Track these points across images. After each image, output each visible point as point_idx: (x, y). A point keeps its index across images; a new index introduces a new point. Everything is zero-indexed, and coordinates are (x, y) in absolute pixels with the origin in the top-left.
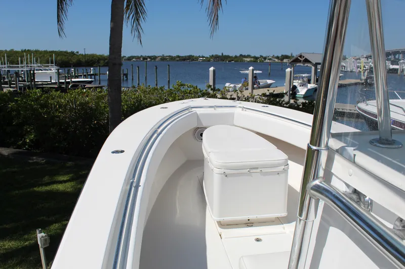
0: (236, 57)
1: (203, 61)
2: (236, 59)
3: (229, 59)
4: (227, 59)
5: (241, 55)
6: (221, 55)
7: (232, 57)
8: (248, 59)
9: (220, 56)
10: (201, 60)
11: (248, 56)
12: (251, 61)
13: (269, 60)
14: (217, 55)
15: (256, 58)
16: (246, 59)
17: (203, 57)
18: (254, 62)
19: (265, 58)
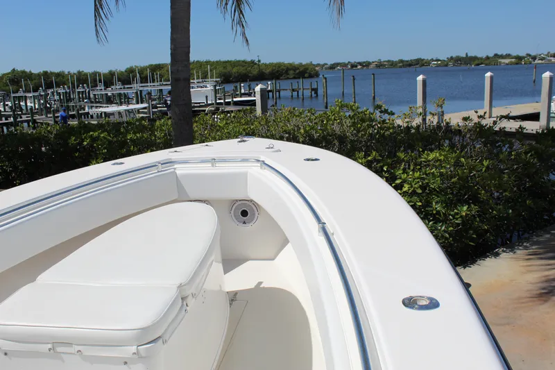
0: (488, 58)
1: (438, 66)
2: (487, 62)
3: (477, 62)
4: (474, 61)
5: (496, 55)
6: (464, 56)
7: (481, 59)
8: (507, 61)
9: (463, 58)
10: (434, 64)
11: (508, 56)
12: (511, 64)
13: (542, 60)
14: (458, 57)
15: (519, 58)
16: (503, 61)
17: (437, 60)
18: (517, 64)
19: (534, 58)
